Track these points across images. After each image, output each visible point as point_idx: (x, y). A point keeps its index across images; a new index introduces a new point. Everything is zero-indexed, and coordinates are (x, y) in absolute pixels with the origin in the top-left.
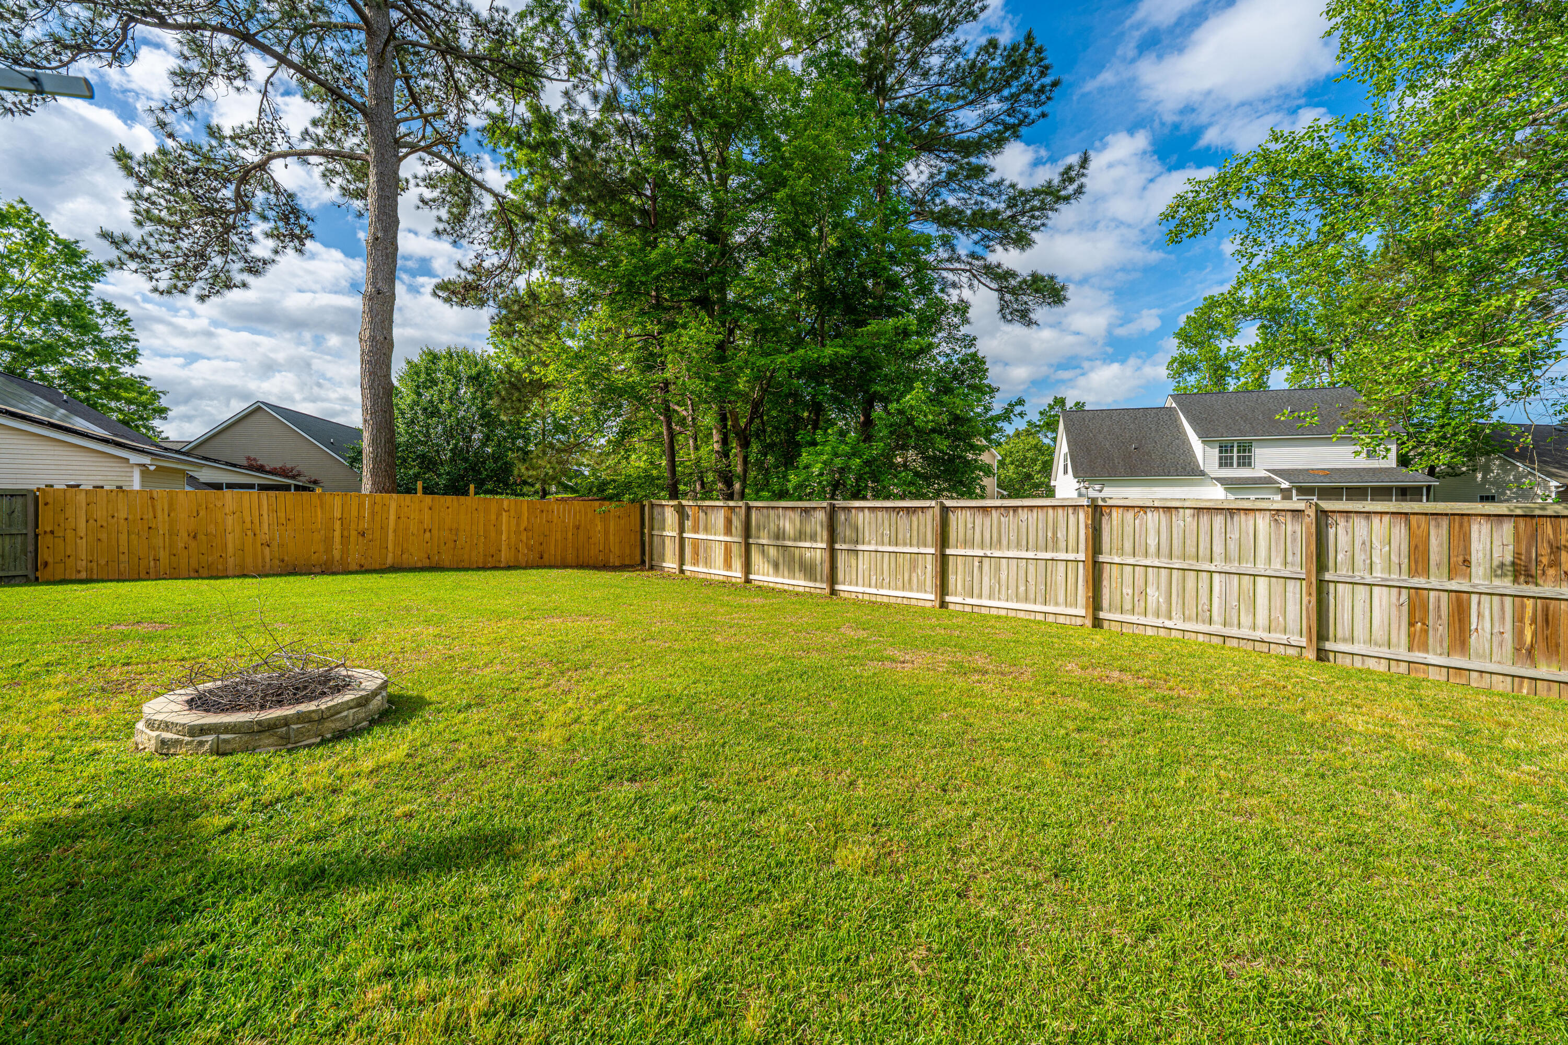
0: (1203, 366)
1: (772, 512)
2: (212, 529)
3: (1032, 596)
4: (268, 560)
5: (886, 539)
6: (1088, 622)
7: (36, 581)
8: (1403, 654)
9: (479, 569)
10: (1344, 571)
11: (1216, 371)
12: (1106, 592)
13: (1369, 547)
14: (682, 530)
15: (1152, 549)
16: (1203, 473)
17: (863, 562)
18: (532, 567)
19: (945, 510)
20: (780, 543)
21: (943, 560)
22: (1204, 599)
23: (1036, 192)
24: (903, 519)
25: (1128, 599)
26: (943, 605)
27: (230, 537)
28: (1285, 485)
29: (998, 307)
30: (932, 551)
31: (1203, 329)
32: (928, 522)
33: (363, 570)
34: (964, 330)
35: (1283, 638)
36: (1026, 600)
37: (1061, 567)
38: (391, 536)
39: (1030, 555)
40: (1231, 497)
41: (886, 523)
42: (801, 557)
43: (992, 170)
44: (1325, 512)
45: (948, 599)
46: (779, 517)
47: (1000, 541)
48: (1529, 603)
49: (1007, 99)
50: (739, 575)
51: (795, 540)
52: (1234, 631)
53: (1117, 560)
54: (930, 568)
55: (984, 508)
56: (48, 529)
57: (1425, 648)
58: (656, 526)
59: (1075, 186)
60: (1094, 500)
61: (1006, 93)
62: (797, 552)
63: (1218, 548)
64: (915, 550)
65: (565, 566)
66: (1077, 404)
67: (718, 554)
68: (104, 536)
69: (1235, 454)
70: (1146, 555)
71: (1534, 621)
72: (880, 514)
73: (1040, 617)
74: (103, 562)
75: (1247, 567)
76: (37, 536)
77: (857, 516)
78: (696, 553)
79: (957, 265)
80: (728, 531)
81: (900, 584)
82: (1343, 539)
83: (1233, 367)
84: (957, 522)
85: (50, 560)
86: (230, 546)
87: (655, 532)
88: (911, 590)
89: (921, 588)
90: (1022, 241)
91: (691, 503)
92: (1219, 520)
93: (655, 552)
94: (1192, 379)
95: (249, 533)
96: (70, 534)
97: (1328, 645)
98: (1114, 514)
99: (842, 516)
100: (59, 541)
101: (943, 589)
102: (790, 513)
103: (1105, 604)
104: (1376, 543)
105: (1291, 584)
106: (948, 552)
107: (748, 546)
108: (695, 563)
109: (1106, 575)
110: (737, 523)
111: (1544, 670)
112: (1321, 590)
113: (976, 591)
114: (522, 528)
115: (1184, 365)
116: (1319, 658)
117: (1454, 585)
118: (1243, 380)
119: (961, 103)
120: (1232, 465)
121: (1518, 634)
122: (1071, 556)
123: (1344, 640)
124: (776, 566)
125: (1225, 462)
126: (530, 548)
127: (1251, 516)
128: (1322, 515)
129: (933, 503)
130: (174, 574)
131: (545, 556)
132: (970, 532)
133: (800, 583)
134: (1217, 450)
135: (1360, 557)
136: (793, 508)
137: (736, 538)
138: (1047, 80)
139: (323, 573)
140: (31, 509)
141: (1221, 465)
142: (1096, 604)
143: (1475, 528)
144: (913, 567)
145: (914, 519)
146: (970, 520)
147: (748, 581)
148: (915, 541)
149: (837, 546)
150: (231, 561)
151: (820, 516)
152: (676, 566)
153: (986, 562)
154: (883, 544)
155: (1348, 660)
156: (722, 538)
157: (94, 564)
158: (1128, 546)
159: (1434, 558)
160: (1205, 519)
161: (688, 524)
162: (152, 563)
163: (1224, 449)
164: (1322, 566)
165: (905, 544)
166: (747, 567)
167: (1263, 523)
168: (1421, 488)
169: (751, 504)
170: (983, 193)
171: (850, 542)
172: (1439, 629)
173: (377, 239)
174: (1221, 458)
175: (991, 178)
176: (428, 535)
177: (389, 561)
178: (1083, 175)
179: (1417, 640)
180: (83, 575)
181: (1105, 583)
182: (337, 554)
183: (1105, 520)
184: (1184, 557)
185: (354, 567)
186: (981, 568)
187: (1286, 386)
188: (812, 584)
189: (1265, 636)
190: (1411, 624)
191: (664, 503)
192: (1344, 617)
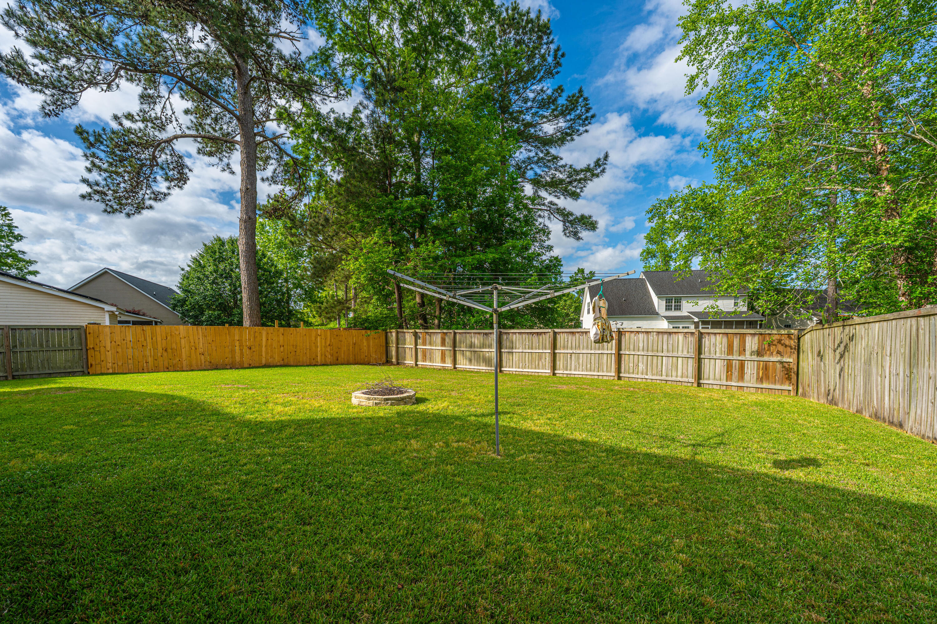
0: (659, 255)
1: (468, 335)
2: (174, 346)
3: (593, 368)
4: (203, 362)
5: (527, 347)
6: (616, 378)
7: (89, 374)
8: (725, 383)
9: (308, 366)
10: (707, 354)
11: (665, 258)
12: (623, 366)
13: (715, 345)
14: (416, 344)
15: (641, 348)
16: (657, 314)
17: (516, 357)
18: (334, 365)
19: (555, 333)
20: (472, 350)
21: (554, 356)
22: (660, 367)
23: (582, 171)
24: (535, 338)
25: (631, 368)
26: (554, 374)
27: (183, 350)
28: (696, 320)
29: (562, 229)
30: (549, 351)
31: (659, 235)
32: (547, 339)
33: (250, 367)
34: (547, 243)
35: (686, 380)
36: (591, 370)
37: (605, 356)
38: (264, 349)
39: (593, 352)
40: (671, 327)
41: (527, 340)
42: (483, 356)
43: (561, 159)
44: (701, 333)
45: (556, 372)
46: (471, 337)
47: (579, 346)
48: (762, 363)
49: (568, 121)
50: (450, 365)
51: (480, 348)
52: (670, 378)
53: (627, 353)
54: (548, 359)
55: (573, 333)
56: (91, 347)
57: (731, 380)
58: (400, 342)
59: (601, 168)
60: (619, 329)
61: (568, 118)
62: (481, 354)
63: (665, 347)
64: (541, 351)
65: (348, 363)
66: (591, 272)
67: (438, 356)
68: (119, 350)
69: (673, 304)
70: (639, 350)
71: (763, 369)
72: (524, 336)
73: (596, 377)
74: (120, 364)
75: (675, 354)
76: (87, 350)
77: (512, 336)
78: (424, 355)
79: (543, 207)
80: (443, 343)
81: (534, 366)
82: (707, 343)
83: (674, 256)
84: (561, 339)
85: (93, 363)
86: (184, 355)
87: (400, 346)
88: (539, 369)
89: (544, 367)
90: (575, 196)
91: (421, 331)
92: (665, 337)
93: (400, 356)
94: (653, 262)
95: (193, 348)
96: (102, 349)
97: (701, 381)
98: (627, 334)
99: (505, 337)
100: (97, 353)
101: (554, 368)
102: (477, 335)
103: (623, 370)
104: (718, 344)
105: (690, 359)
106: (556, 351)
107: (455, 351)
108: (424, 360)
109: (623, 359)
110: (448, 340)
111: (765, 385)
112: (699, 361)
113: (569, 368)
114: (328, 344)
115: (648, 254)
116: (698, 386)
117: (740, 358)
118: (678, 263)
119: (545, 120)
120: (671, 309)
121: (758, 373)
122: (609, 352)
123: (707, 379)
124: (470, 360)
125: (668, 308)
126: (332, 355)
127: (677, 335)
128: (701, 334)
129: (550, 330)
130: (156, 370)
131: (339, 359)
132: (566, 343)
133: (483, 368)
134: (665, 302)
135: (712, 349)
136: (479, 333)
137: (448, 348)
138: (589, 115)
139: (231, 368)
140: (83, 336)
141: (666, 309)
142: (619, 370)
143: (747, 338)
144: (540, 359)
145: (541, 337)
146: (566, 337)
147: (455, 368)
148: (541, 347)
149: (503, 350)
150: (185, 363)
151: (494, 337)
152: (413, 362)
153: (573, 355)
154: (525, 349)
155: (707, 386)
156: (440, 348)
157: (116, 365)
158: (632, 347)
159: (735, 349)
160: (660, 336)
161: (420, 341)
162: (145, 364)
163: (668, 301)
164: (700, 353)
165: (536, 349)
166: (455, 362)
167: (681, 337)
168: (757, 321)
169: (456, 331)
170: (556, 170)
171: (509, 348)
172: (736, 374)
173: (248, 189)
174: (666, 306)
175: (561, 163)
176: (282, 348)
177: (264, 362)
178: (605, 164)
179: (729, 378)
180: (111, 371)
181: (623, 362)
182: (238, 359)
183: (623, 337)
184: (653, 351)
185: (246, 365)
186: (571, 358)
187: (699, 268)
188: (489, 368)
189: (681, 379)
190: (727, 372)
191: (405, 331)
192: (707, 371)
